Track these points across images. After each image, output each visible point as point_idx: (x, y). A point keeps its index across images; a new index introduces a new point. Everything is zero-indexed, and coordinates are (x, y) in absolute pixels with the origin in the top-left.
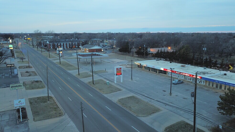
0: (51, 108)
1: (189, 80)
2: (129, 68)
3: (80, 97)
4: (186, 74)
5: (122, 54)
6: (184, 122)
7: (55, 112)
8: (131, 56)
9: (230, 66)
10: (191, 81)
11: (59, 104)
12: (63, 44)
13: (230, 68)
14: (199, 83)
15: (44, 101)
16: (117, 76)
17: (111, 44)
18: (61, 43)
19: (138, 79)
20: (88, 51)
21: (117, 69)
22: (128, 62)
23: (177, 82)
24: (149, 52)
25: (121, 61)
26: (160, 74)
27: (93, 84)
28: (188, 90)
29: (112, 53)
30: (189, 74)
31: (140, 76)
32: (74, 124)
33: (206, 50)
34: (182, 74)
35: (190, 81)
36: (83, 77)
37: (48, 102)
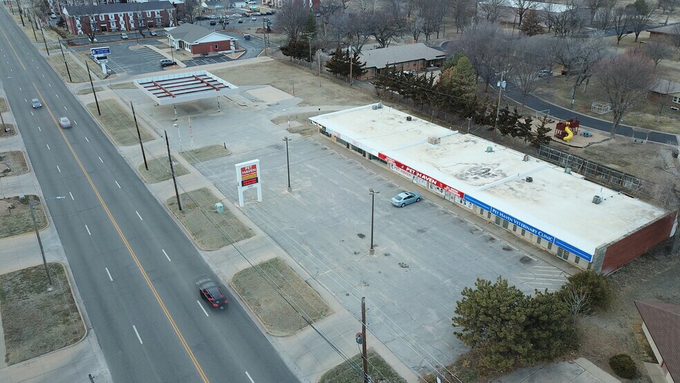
0: (54, 313)
1: (438, 191)
2: (297, 132)
3: (138, 264)
4: (428, 177)
5: (291, 64)
6: (372, 355)
7: (62, 328)
8: (313, 74)
9: (567, 129)
10: (443, 194)
11: (78, 294)
12: (117, 17)
13: (566, 134)
14: (461, 202)
15: (39, 284)
16: (246, 188)
17: (270, 6)
18: (110, 15)
19: (308, 184)
20: (190, 51)
21: (243, 169)
22: (300, 105)
23: (402, 201)
24: (365, 64)
25: (279, 100)
26: (372, 161)
27: (180, 209)
28: (422, 231)
29: (262, 55)
30: (435, 180)
31: (319, 170)
32: (108, 370)
33: (504, 87)
34: (420, 175)
35: (440, 193)
36: (157, 179)
37: (50, 289)
